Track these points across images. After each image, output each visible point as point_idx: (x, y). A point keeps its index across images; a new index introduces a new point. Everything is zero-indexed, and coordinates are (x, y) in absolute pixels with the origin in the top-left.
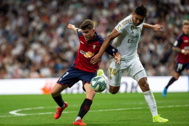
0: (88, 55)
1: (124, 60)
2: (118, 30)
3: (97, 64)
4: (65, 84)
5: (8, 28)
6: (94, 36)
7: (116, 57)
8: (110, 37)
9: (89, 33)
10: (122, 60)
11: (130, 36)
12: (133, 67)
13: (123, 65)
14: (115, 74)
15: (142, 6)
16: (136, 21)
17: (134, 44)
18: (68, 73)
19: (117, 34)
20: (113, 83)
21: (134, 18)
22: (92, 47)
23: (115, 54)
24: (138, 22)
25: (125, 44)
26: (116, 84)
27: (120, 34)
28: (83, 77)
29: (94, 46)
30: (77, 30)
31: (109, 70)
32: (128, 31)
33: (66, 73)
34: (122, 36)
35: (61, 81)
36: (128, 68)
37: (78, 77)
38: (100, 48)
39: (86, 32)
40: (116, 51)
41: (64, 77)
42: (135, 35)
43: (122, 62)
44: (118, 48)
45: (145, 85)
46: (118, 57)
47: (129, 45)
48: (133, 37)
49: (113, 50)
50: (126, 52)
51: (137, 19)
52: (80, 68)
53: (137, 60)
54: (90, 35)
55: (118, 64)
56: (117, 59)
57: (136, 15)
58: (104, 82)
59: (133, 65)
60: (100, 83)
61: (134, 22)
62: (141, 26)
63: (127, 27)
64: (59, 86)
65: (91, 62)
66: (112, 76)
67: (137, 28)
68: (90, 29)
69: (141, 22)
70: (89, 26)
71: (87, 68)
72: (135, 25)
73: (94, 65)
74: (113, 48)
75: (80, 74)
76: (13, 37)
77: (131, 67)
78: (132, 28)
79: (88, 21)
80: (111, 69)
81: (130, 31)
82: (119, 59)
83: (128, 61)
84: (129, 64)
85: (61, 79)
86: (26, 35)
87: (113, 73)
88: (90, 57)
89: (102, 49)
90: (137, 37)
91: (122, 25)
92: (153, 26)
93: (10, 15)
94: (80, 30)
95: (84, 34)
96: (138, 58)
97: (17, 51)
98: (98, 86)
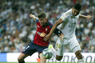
0: (42, 35)
1: (66, 39)
2: (62, 19)
3: (48, 41)
4: (27, 54)
5: (17, 20)
6: (47, 23)
7: (61, 37)
8: (57, 24)
9: (43, 21)
10: (65, 39)
11: (70, 23)
12: (72, 43)
13: (66, 42)
14: (60, 48)
15: (79, 3)
16: (75, 13)
17: (73, 28)
18: (29, 46)
19: (62, 21)
20: (58, 54)
21: (73, 11)
22: (45, 30)
23: (60, 35)
24: (76, 14)
25: (67, 28)
26: (61, 54)
27: (63, 21)
28: (39, 49)
29: (47, 29)
30: (36, 18)
31: (56, 45)
32: (69, 20)
33: (28, 47)
34: (65, 22)
35: (24, 52)
36: (69, 44)
37: (35, 49)
38: (50, 30)
39: (41, 20)
40: (61, 32)
41: (26, 49)
42: (73, 22)
43: (64, 40)
44: (62, 31)
45: (80, 55)
46: (62, 37)
47: (70, 28)
48: (72, 24)
49: (59, 32)
50: (68, 33)
51: (75, 12)
52: (37, 43)
53: (74, 39)
54: (44, 22)
55: (62, 41)
56: (61, 38)
57: (74, 9)
58: (51, 52)
59: (72, 42)
60: (48, 53)
61: (73, 14)
62: (78, 17)
63: (68, 17)
64: (23, 55)
65: (44, 39)
66: (58, 49)
67: (75, 18)
68: (44, 18)
69: (78, 14)
70: (43, 16)
71: (41, 43)
72: (74, 16)
73: (46, 41)
74: (59, 30)
75: (37, 47)
76: (21, 26)
77: (70, 43)
78: (72, 17)
79: (43, 13)
80: (57, 44)
81: (70, 20)
82: (63, 38)
83: (69, 39)
84: (69, 41)
85: (25, 50)
86: (29, 25)
87: (59, 47)
88: (44, 36)
89: (51, 31)
90: (75, 23)
91: (65, 15)
92: (86, 16)
93: (19, 12)
94: (37, 18)
95: (40, 21)
96: (76, 37)
97: (23, 35)
98: (47, 55)
